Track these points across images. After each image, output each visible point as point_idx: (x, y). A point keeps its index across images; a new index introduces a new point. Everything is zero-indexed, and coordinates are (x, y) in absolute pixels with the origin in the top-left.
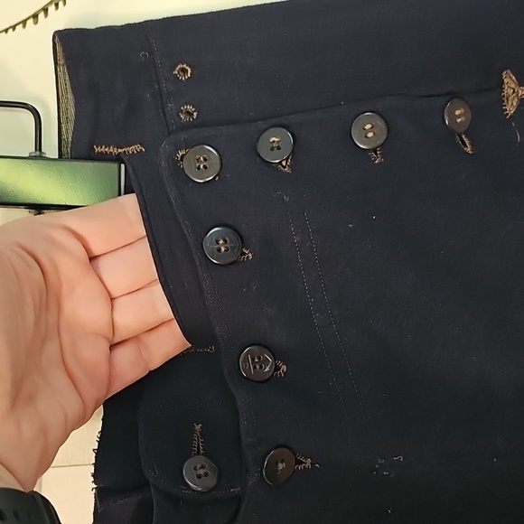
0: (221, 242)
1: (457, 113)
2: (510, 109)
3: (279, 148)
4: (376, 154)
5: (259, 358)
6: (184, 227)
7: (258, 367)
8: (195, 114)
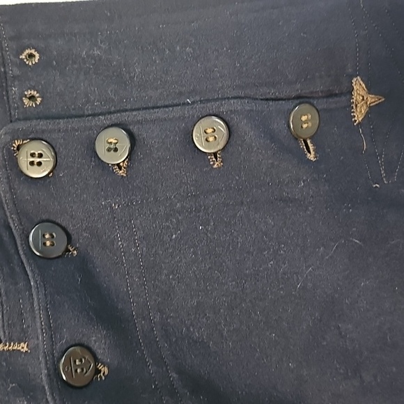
0: (47, 236)
1: (304, 118)
2: (359, 115)
3: (116, 150)
4: (216, 158)
5: (81, 361)
6: (10, 221)
7: (79, 371)
8: (39, 100)
